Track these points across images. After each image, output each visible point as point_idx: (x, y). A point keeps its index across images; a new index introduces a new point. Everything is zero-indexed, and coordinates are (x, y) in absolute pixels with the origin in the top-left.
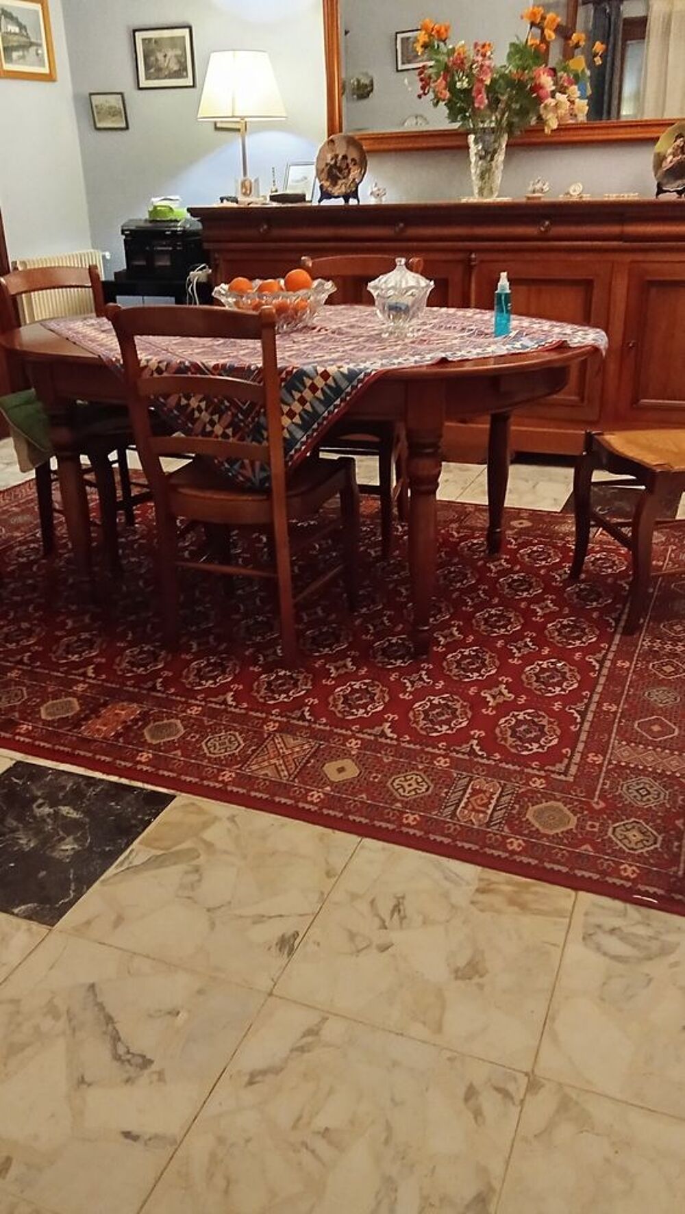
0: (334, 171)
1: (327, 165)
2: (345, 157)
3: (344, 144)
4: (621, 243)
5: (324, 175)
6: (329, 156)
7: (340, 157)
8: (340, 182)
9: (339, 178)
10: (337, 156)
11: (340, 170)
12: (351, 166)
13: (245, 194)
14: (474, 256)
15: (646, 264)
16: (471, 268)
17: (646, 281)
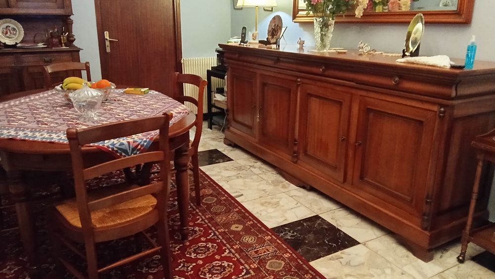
0: (274, 32)
2: (277, 26)
4: (354, 84)
5: (270, 33)
9: (275, 35)
13: (253, 39)
14: (299, 80)
15: (366, 98)
16: (298, 85)
17: (368, 108)
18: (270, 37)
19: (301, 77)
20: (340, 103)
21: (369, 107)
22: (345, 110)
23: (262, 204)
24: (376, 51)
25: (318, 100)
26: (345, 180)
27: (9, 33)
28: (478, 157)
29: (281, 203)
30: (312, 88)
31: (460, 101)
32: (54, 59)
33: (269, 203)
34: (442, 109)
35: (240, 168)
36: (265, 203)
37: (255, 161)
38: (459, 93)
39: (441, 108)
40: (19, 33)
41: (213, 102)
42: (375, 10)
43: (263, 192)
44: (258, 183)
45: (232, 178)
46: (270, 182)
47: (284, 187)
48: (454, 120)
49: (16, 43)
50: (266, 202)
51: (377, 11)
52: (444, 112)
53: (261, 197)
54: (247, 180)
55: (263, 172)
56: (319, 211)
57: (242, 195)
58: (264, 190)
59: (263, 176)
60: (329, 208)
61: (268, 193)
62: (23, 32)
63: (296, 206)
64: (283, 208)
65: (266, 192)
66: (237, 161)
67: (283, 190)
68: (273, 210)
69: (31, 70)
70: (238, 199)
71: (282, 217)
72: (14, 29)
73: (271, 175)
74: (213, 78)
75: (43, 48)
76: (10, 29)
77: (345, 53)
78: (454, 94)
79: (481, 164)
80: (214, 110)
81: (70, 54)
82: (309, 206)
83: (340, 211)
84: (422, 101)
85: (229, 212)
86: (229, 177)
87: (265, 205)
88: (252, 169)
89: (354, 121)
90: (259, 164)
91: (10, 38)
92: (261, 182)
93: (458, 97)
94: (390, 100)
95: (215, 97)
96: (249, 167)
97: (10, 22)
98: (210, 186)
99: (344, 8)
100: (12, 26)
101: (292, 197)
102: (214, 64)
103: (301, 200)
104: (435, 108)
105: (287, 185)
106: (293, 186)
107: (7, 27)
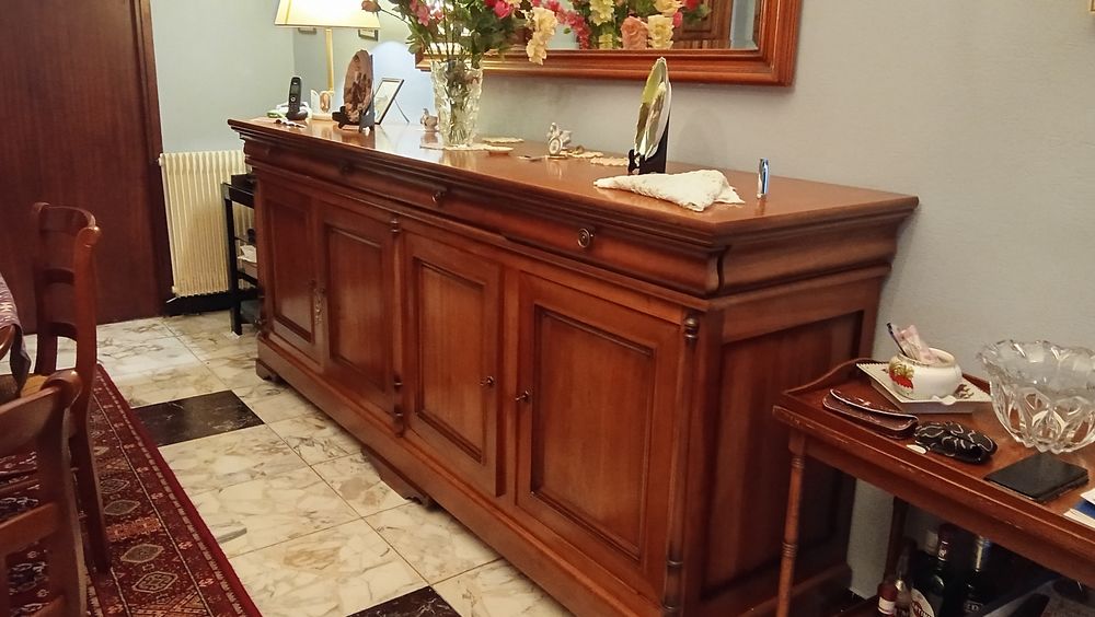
1: (354, 84)
2: (365, 77)
7: (362, 77)
8: (358, 106)
9: (359, 101)
10: (361, 75)
12: (367, 88)
13: (323, 109)
14: (395, 221)
15: (534, 279)
16: (395, 236)
17: (536, 306)
18: (348, 105)
20: (481, 289)
21: (539, 303)
23: (289, 561)
24: (584, 151)
26: (500, 490)
28: (792, 447)
29: (344, 554)
31: (734, 300)
33: (311, 554)
34: (691, 322)
35: (273, 448)
36: (297, 557)
37: (320, 424)
38: (728, 279)
39: (687, 318)
41: (240, 266)
42: (598, 44)
43: (306, 520)
44: (302, 492)
45: (238, 478)
46: (337, 487)
47: (370, 500)
48: (724, 351)
50: (301, 553)
51: (601, 48)
52: (694, 330)
53: (292, 537)
54: (275, 483)
55: (331, 455)
56: (437, 573)
57: (244, 531)
58: (308, 515)
59: (326, 471)
60: (468, 562)
61: (318, 523)
63: (379, 560)
64: (342, 569)
65: (312, 520)
66: (272, 426)
67: (363, 511)
68: (311, 577)
70: (226, 548)
71: (327, 600)
73: (351, 466)
74: (235, 204)
77: (506, 154)
78: (713, 281)
79: (798, 465)
80: (243, 284)
82: (416, 558)
83: (493, 569)
84: (648, 297)
85: (183, 590)
86: (230, 474)
87: (296, 561)
88: (304, 449)
89: (512, 337)
90: (329, 431)
92: (313, 489)
93: (723, 290)
94: (582, 288)
95: (243, 254)
96: (297, 442)
98: (165, 505)
99: (497, 38)
101: (378, 531)
102: (237, 170)
103: (403, 542)
104: (676, 318)
105: (379, 494)
106: (395, 498)
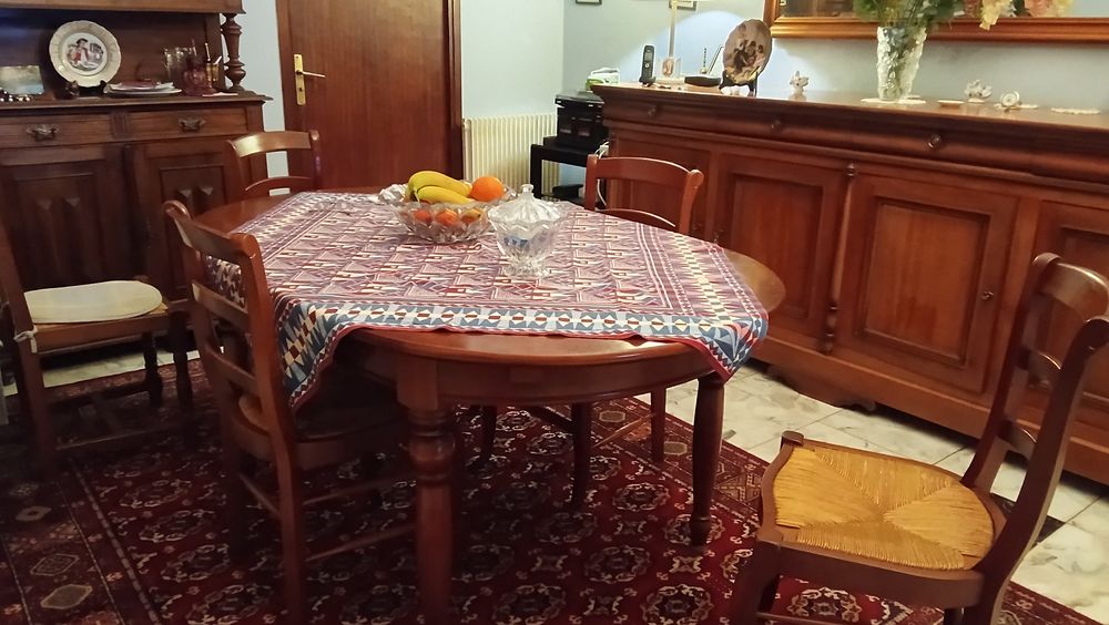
0: (742, 57)
1: (736, 50)
2: (753, 44)
3: (755, 29)
4: (1029, 175)
5: (731, 61)
6: (739, 41)
7: (749, 43)
8: (744, 69)
9: (744, 65)
10: (746, 42)
11: (747, 57)
12: (757, 53)
13: (665, 74)
14: (851, 167)
15: (1060, 206)
16: (848, 179)
17: (1064, 229)
18: (731, 70)
19: (855, 161)
20: (983, 220)
21: (1066, 226)
22: (994, 234)
25: (908, 212)
27: (83, 56)
30: (890, 184)
32: (203, 122)
40: (110, 56)
49: (102, 82)
58: (771, 419)
62: (117, 55)
69: (154, 150)
72: (96, 48)
74: (550, 165)
75: (172, 95)
76: (87, 46)
81: (240, 111)
91: (85, 69)
97: (88, 31)
100: (92, 39)
102: (550, 132)
107: (78, 42)
